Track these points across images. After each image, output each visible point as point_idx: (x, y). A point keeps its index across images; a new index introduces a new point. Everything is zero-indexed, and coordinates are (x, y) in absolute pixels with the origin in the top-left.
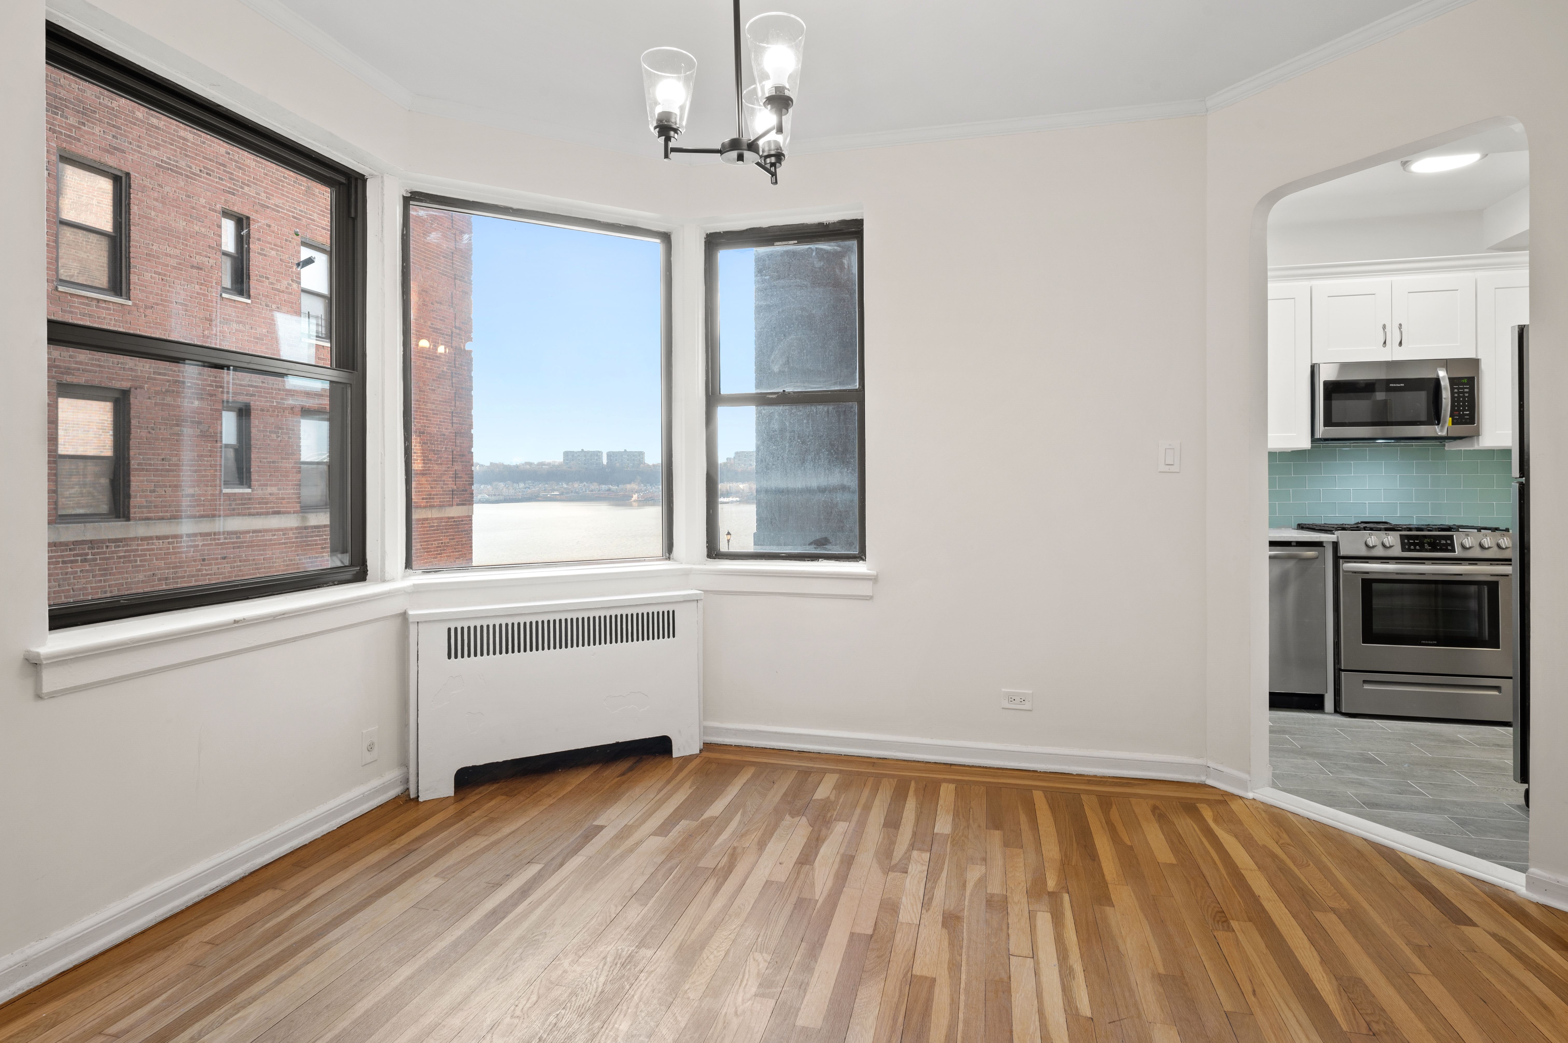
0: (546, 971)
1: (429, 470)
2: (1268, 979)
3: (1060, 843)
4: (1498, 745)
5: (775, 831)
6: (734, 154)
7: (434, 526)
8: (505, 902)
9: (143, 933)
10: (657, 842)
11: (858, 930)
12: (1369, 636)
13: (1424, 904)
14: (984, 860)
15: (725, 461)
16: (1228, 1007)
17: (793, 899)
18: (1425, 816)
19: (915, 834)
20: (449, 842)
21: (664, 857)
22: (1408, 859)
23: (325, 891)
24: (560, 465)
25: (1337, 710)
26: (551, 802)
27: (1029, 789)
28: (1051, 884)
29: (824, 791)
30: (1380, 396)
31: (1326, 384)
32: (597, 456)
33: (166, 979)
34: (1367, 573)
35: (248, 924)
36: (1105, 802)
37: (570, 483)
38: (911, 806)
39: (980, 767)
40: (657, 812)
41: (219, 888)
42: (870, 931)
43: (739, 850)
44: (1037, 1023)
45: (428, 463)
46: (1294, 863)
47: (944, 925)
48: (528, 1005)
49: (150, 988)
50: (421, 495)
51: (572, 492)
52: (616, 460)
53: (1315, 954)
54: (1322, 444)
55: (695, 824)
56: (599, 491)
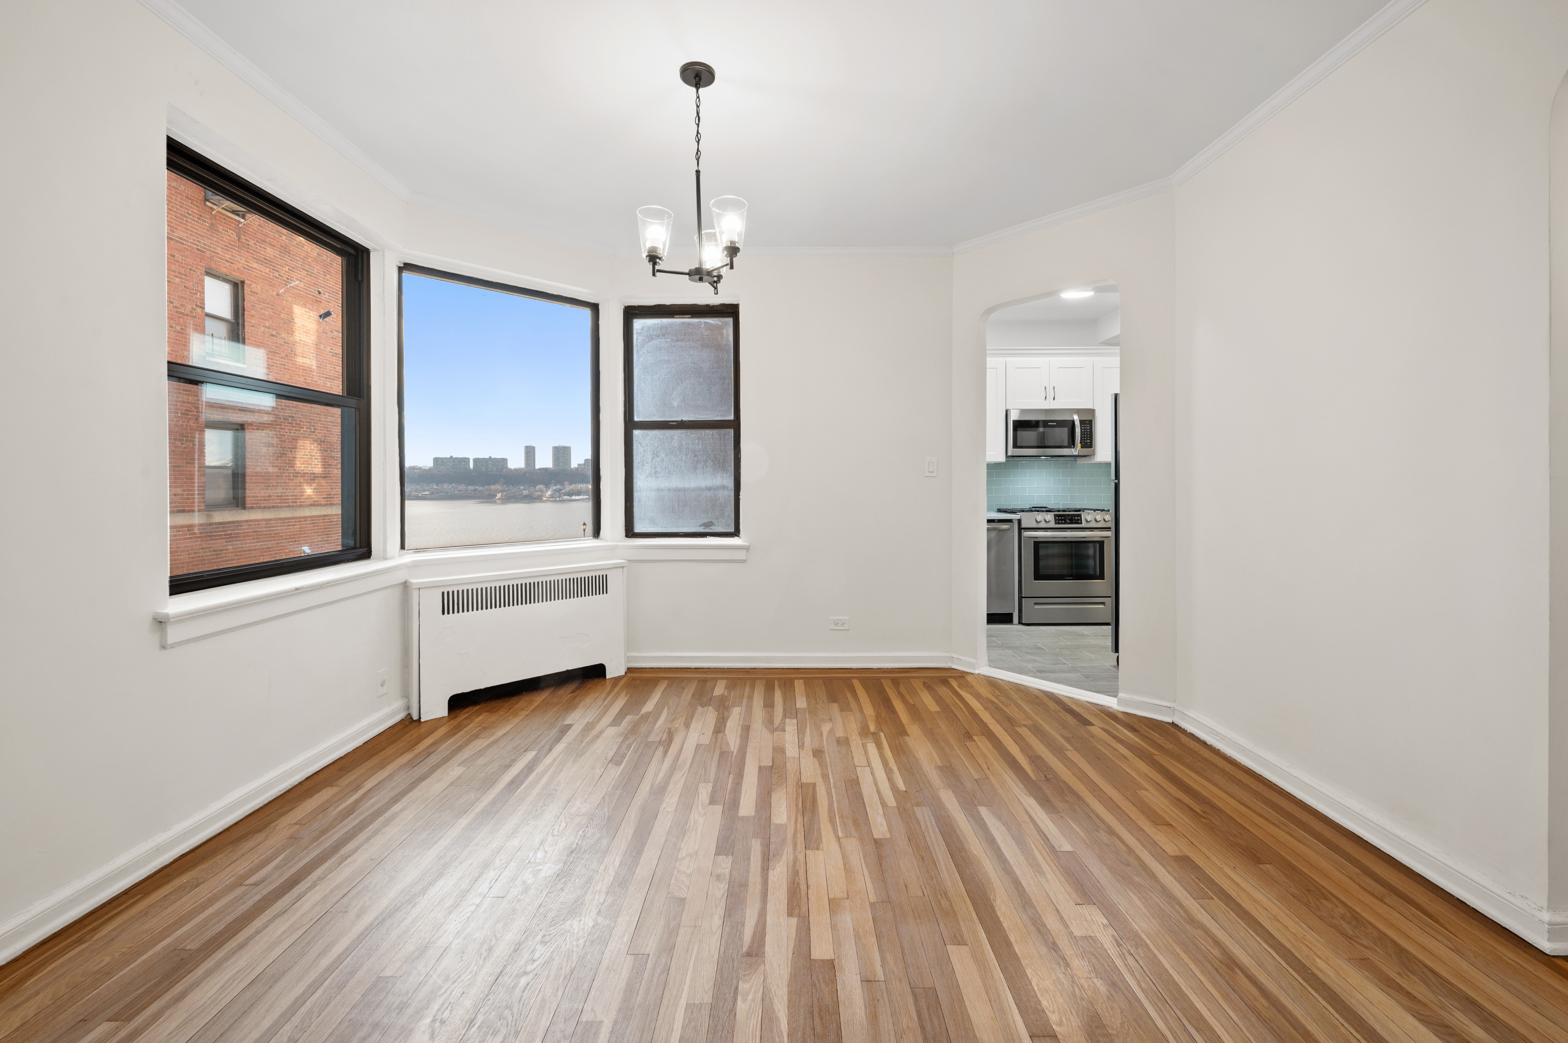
0: (565, 810)
1: (329, 474)
2: (995, 762)
3: (874, 706)
4: (1104, 636)
5: (694, 716)
6: (697, 277)
7: (333, 522)
8: (519, 775)
9: (236, 824)
10: (613, 730)
11: (763, 764)
12: (1038, 576)
13: (1069, 718)
14: (831, 719)
15: (577, 466)
16: (976, 777)
17: (717, 752)
18: (1068, 675)
19: (785, 710)
20: (458, 744)
21: (622, 738)
22: (1061, 697)
23: (375, 784)
24: (430, 469)
25: (1020, 623)
26: (526, 713)
27: (850, 679)
28: (872, 728)
29: (719, 689)
30: (1041, 429)
31: (1014, 422)
32: (464, 461)
33: (274, 848)
34: (1037, 538)
35: (323, 808)
36: (896, 682)
37: (440, 485)
38: (778, 695)
39: (817, 669)
40: (608, 713)
41: (285, 790)
42: (770, 764)
43: (673, 729)
44: (877, 797)
45: (328, 468)
46: (1003, 704)
47: (814, 756)
48: (561, 829)
49: (265, 855)
50: (322, 495)
51: (441, 492)
52: (482, 465)
53: (1017, 747)
54: (1011, 459)
55: (637, 717)
56: (467, 491)
